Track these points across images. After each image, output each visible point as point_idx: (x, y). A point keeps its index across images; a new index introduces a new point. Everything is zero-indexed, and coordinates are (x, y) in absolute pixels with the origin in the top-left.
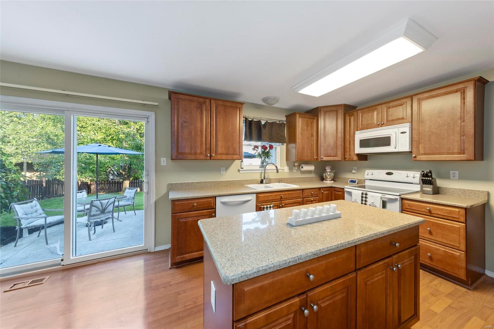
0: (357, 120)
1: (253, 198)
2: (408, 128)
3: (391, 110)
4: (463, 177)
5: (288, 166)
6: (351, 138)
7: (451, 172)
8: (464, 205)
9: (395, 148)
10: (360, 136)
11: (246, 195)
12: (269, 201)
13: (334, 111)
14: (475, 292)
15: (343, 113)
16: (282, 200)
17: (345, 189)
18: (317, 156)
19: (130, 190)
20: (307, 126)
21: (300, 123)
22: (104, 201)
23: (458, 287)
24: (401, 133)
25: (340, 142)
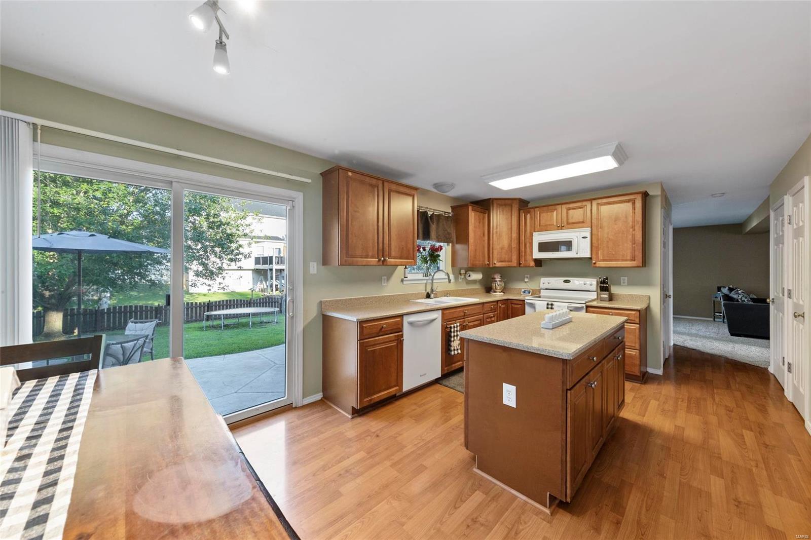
0: (533, 219)
1: (438, 315)
2: (589, 233)
3: (571, 212)
4: (631, 283)
5: (453, 274)
6: (528, 240)
7: (622, 278)
8: (638, 308)
9: (577, 254)
10: (538, 238)
11: (430, 312)
12: (453, 319)
13: (509, 205)
14: (646, 385)
15: (518, 208)
16: (465, 317)
17: (526, 301)
18: (489, 260)
19: (137, 324)
20: (479, 222)
21: (473, 216)
22: (126, 344)
23: (634, 384)
24: (583, 238)
25: (514, 245)
